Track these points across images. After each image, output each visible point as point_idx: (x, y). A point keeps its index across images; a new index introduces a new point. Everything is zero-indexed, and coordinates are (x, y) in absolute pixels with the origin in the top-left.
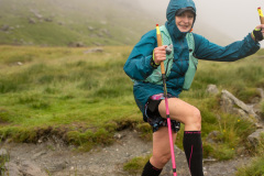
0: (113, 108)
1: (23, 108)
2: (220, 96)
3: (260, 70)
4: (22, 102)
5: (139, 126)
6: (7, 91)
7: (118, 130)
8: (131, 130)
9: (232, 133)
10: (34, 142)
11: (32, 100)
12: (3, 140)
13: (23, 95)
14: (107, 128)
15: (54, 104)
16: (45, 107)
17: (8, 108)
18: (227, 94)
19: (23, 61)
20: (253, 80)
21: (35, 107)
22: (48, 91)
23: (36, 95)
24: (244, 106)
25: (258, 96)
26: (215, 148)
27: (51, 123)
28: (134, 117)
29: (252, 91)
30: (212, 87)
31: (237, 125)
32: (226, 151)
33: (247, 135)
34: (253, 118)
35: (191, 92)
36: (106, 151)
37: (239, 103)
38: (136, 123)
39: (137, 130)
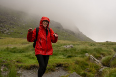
0: (55, 59)
1: (26, 58)
2: (89, 57)
3: (101, 49)
4: (26, 56)
5: (64, 65)
7: (57, 67)
8: (61, 67)
9: (93, 69)
10: (30, 69)
11: (29, 56)
12: (20, 68)
13: (27, 54)
14: (53, 66)
16: (33, 58)
17: (22, 58)
18: (92, 56)
20: (99, 52)
21: (30, 58)
24: (97, 60)
25: (101, 57)
26: (88, 74)
27: (35, 64)
28: (62, 62)
29: (99, 55)
30: (87, 54)
31: (95, 66)
32: (92, 75)
33: (98, 70)
34: (100, 64)
35: (80, 55)
36: (53, 73)
37: (96, 59)
38: (62, 64)
39: (63, 67)
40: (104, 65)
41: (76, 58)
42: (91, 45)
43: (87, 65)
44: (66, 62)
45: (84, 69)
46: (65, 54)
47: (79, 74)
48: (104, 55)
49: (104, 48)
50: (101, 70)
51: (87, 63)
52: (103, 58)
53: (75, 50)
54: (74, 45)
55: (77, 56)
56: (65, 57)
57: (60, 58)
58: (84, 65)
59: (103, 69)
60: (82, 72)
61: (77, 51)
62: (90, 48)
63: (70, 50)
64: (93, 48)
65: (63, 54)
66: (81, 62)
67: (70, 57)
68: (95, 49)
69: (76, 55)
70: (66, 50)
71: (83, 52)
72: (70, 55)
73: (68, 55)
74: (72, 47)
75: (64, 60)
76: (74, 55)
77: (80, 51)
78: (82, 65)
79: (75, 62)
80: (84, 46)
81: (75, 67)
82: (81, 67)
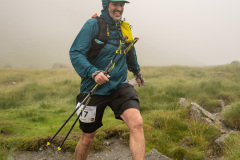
1: (24, 122)
2: (189, 107)
3: (219, 84)
4: (22, 116)
5: (124, 134)
7: (107, 138)
8: (118, 138)
9: (202, 138)
10: (37, 150)
11: (31, 114)
14: (98, 137)
15: (50, 117)
16: (42, 120)
17: (11, 122)
18: (196, 105)
20: (214, 93)
21: (34, 121)
22: (43, 106)
23: (34, 110)
24: (210, 115)
25: (219, 106)
26: (188, 151)
29: (214, 101)
30: (182, 100)
31: (206, 131)
32: (198, 153)
33: (214, 139)
34: (218, 125)
35: (165, 105)
36: (97, 156)
37: (206, 112)
38: (121, 131)
39: (123, 137)
40: (227, 126)
41: (154, 112)
42: (193, 75)
43: (185, 128)
45: (176, 138)
47: (165, 153)
48: (227, 100)
49: (226, 82)
50: (221, 139)
51: (184, 123)
52: (227, 109)
55: (157, 109)
58: (176, 130)
59: (227, 136)
60: (174, 148)
61: (156, 94)
62: (189, 82)
64: (198, 81)
66: (169, 123)
68: (203, 85)
69: (156, 104)
71: (173, 95)
76: (148, 105)
77: (164, 93)
78: (173, 129)
79: (152, 122)
80: (175, 79)
81: (154, 136)
82: (171, 134)
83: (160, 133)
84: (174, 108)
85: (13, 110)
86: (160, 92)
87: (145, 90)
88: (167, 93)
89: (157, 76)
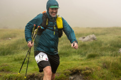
0: (67, 62)
1: (17, 64)
4: (16, 60)
5: (83, 72)
6: (7, 55)
7: (71, 75)
8: (79, 75)
11: (21, 59)
14: (65, 74)
17: (9, 64)
19: (11, 37)
23: (23, 56)
27: (34, 72)
28: (80, 67)
35: (110, 53)
38: (81, 70)
39: (82, 74)
41: (103, 58)
44: (87, 66)
46: (83, 53)
53: (100, 44)
54: (97, 35)
55: (105, 55)
56: (84, 58)
57: (75, 60)
61: (103, 46)
63: (92, 45)
65: (79, 53)
66: (113, 65)
67: (92, 56)
69: (104, 53)
70: (83, 46)
71: (115, 46)
72: (92, 53)
73: (89, 53)
74: (94, 39)
75: (82, 62)
76: (98, 53)
77: (109, 45)
78: (115, 69)
79: (101, 64)
80: (116, 36)
81: (102, 74)
82: (114, 72)
83: (107, 71)
84: (116, 55)
85: (10, 56)
86: (106, 44)
87: (96, 43)
88: (111, 45)
89: (104, 34)
